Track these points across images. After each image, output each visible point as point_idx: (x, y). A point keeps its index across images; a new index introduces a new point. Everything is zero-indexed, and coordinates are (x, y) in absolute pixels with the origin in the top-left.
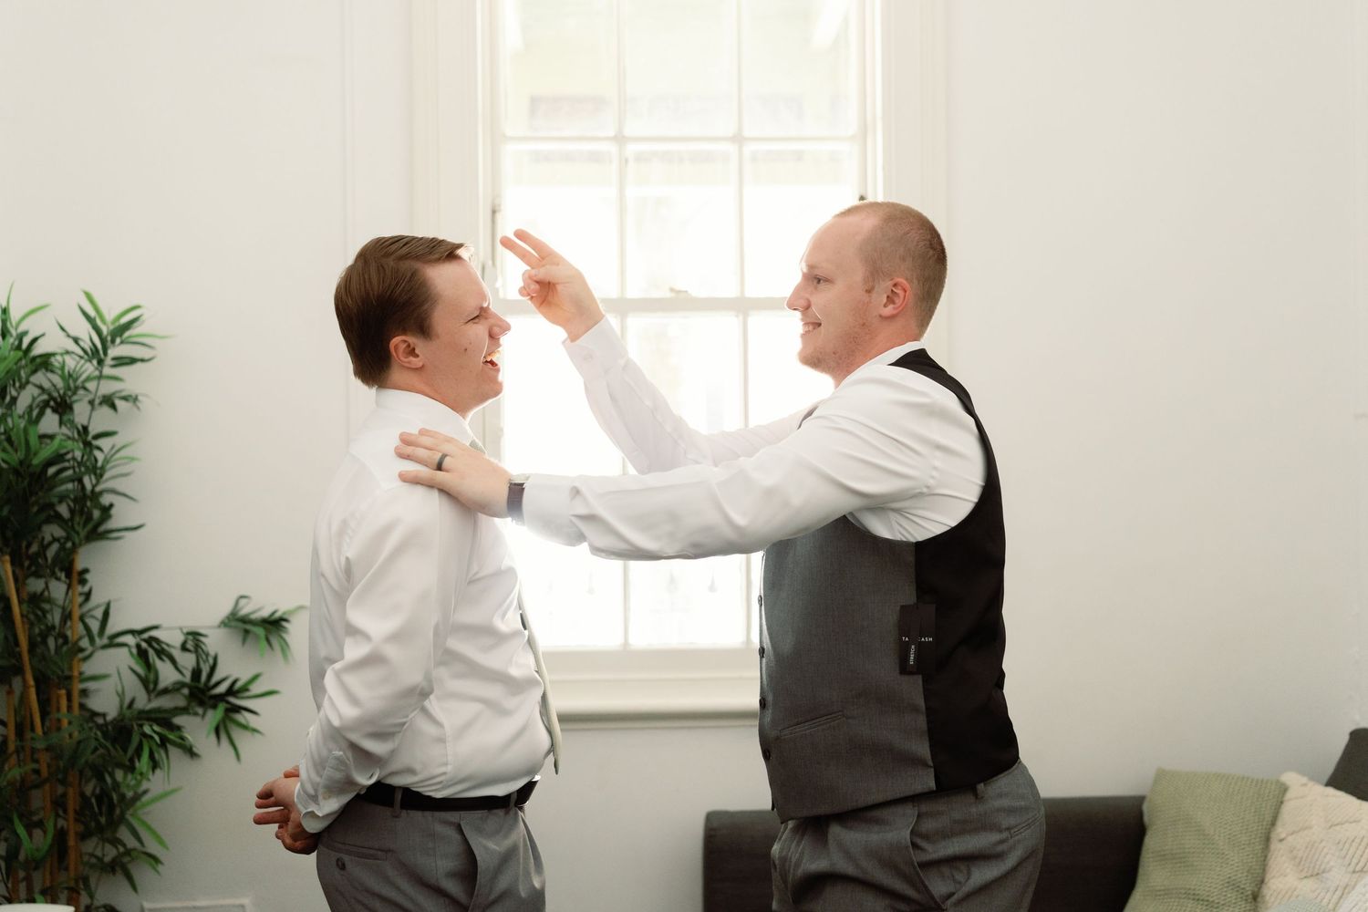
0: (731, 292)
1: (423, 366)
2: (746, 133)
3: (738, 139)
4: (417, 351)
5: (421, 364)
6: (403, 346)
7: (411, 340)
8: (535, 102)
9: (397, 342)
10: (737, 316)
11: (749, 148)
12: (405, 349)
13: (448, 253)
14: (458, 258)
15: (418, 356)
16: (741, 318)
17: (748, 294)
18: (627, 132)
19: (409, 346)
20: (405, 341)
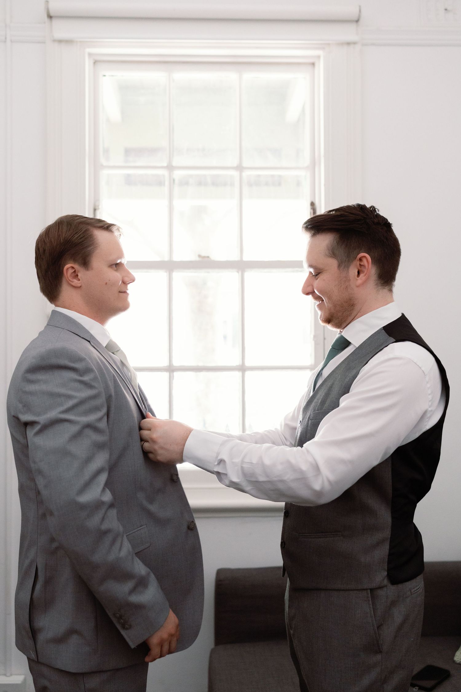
0: (235, 257)
1: (81, 286)
2: (245, 164)
3: (240, 168)
4: (79, 277)
5: (79, 285)
6: (71, 271)
7: (76, 266)
8: (128, 152)
9: (69, 267)
10: (238, 272)
11: (246, 174)
12: (72, 273)
13: (107, 227)
14: (111, 231)
15: (79, 280)
16: (240, 273)
17: (245, 259)
18: (174, 164)
19: (75, 272)
20: (73, 268)
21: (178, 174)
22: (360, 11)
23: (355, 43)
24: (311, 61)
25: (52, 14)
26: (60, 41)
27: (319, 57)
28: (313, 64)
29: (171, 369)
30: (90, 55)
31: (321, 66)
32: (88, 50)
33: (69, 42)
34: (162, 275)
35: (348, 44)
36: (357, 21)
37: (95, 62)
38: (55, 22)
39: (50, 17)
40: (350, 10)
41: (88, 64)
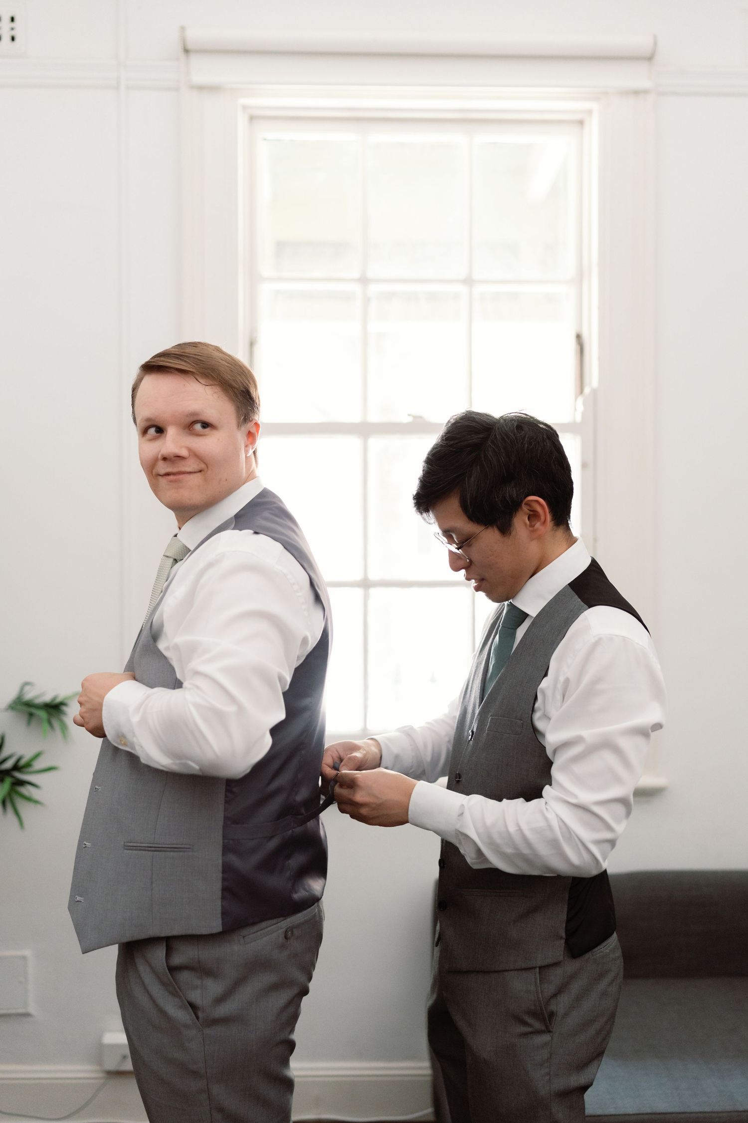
2: (477, 276)
11: (478, 290)
18: (370, 275)
21: (374, 289)
22: (655, 44)
23: (645, 92)
24: (577, 117)
25: (189, 47)
26: (201, 88)
27: (590, 112)
28: (581, 123)
29: (366, 584)
30: (245, 108)
31: (594, 126)
32: (243, 101)
33: (213, 89)
34: (353, 442)
35: (636, 93)
36: (650, 58)
37: (252, 118)
38: (195, 60)
39: (186, 51)
40: (639, 41)
41: (242, 121)
